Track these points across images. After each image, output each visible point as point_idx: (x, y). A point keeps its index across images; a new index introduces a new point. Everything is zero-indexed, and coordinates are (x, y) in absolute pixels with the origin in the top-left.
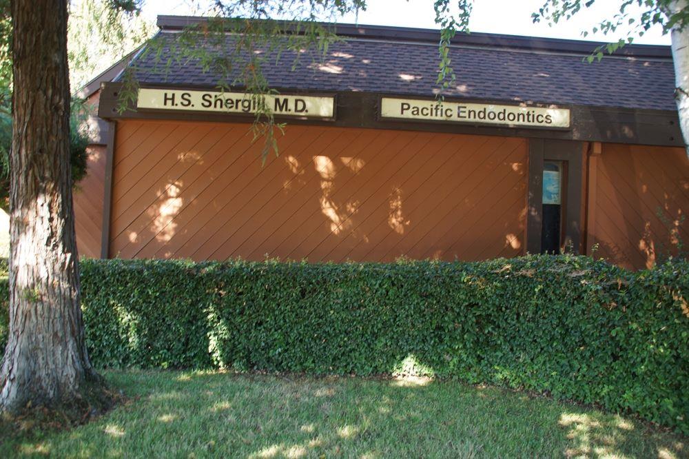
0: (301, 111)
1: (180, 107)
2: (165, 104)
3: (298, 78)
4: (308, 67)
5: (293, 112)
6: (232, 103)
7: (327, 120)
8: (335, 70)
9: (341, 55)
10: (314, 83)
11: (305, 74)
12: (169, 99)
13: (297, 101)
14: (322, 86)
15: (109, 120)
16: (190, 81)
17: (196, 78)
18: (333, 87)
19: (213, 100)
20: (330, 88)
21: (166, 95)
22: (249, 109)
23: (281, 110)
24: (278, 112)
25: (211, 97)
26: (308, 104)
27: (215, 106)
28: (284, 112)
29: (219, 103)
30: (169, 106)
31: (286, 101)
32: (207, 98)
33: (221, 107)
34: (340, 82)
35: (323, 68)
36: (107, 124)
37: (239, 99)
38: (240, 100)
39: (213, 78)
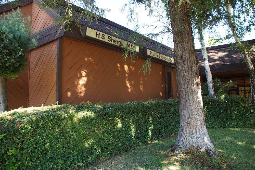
0: (132, 49)
1: (101, 39)
2: (96, 36)
7: (137, 53)
13: (132, 45)
19: (111, 39)
21: (97, 33)
22: (120, 45)
27: (111, 42)
31: (129, 45)
32: (109, 37)
37: (118, 41)
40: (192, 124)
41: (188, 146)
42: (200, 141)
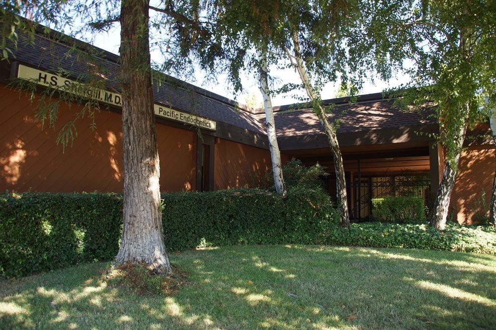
0: (117, 103)
1: (49, 85)
2: (39, 81)
5: (113, 103)
12: (43, 78)
13: (116, 96)
21: (40, 74)
24: (106, 101)
25: (70, 83)
27: (72, 90)
28: (109, 102)
30: (42, 83)
31: (111, 96)
32: (67, 83)
38: (87, 90)
40: (136, 225)
41: (126, 260)
42: (147, 252)
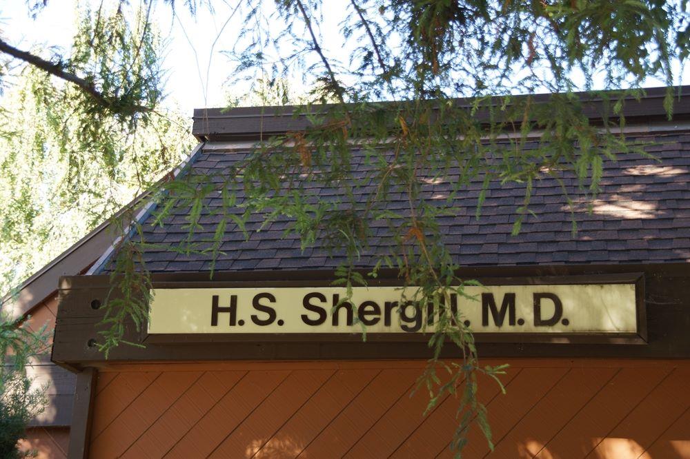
0: (551, 322)
1: (250, 328)
2: (214, 322)
3: (540, 237)
4: (563, 208)
5: (529, 326)
6: (377, 310)
7: (620, 341)
8: (634, 210)
9: (650, 170)
10: (582, 248)
11: (557, 227)
12: (224, 310)
13: (538, 297)
14: (605, 256)
15: (77, 367)
16: (274, 264)
17: (287, 255)
18: (633, 256)
19: (328, 307)
20: (624, 257)
21: (215, 299)
22: (419, 325)
23: (499, 322)
24: (492, 327)
25: (323, 299)
26: (569, 305)
27: (335, 322)
28: (507, 327)
29: (343, 312)
30: (224, 326)
31: (510, 299)
32: (315, 301)
33: (350, 322)
34: (649, 241)
35: (604, 209)
36: (73, 377)
37: (392, 301)
38: (395, 304)
39: (326, 254)
